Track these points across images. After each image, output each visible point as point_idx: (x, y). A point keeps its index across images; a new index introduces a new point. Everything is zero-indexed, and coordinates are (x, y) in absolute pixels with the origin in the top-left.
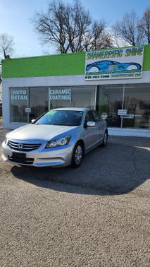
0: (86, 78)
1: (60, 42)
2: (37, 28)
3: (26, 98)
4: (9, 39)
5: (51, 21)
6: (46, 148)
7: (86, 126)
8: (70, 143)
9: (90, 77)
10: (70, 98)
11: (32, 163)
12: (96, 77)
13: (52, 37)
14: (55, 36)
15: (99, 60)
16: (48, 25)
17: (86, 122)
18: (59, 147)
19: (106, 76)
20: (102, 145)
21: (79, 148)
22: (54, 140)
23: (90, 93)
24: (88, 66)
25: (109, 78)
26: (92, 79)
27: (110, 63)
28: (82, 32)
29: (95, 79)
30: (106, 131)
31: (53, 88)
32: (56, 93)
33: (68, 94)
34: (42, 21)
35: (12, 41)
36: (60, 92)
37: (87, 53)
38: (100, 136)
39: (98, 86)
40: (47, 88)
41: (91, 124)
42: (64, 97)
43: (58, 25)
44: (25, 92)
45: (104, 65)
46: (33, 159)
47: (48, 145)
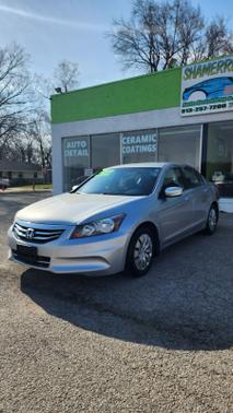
0: (183, 111)
1: (151, 64)
2: (115, 46)
3: (86, 153)
4: (72, 68)
5: (137, 32)
6: (72, 238)
7: (163, 196)
8: (121, 229)
9: (191, 110)
10: (155, 149)
11: (47, 266)
12: (201, 109)
13: (138, 57)
14: (143, 55)
15: (206, 77)
16: (132, 39)
17: (164, 187)
18: (99, 235)
19: (219, 107)
20: (205, 232)
21: (145, 238)
22: (90, 222)
23: (193, 139)
24: (187, 90)
25: (226, 109)
26: (193, 113)
27: (228, 81)
28: (187, 42)
29: (199, 112)
30: (215, 205)
31: (126, 133)
32: (133, 141)
33: (152, 143)
34: (121, 33)
35: (76, 69)
36: (138, 140)
37: (184, 69)
38: (200, 213)
39: (206, 125)
40: (117, 134)
41: (175, 191)
42: (144, 149)
43: (147, 36)
44: (84, 144)
45: (217, 86)
46: (48, 259)
47: (78, 232)
